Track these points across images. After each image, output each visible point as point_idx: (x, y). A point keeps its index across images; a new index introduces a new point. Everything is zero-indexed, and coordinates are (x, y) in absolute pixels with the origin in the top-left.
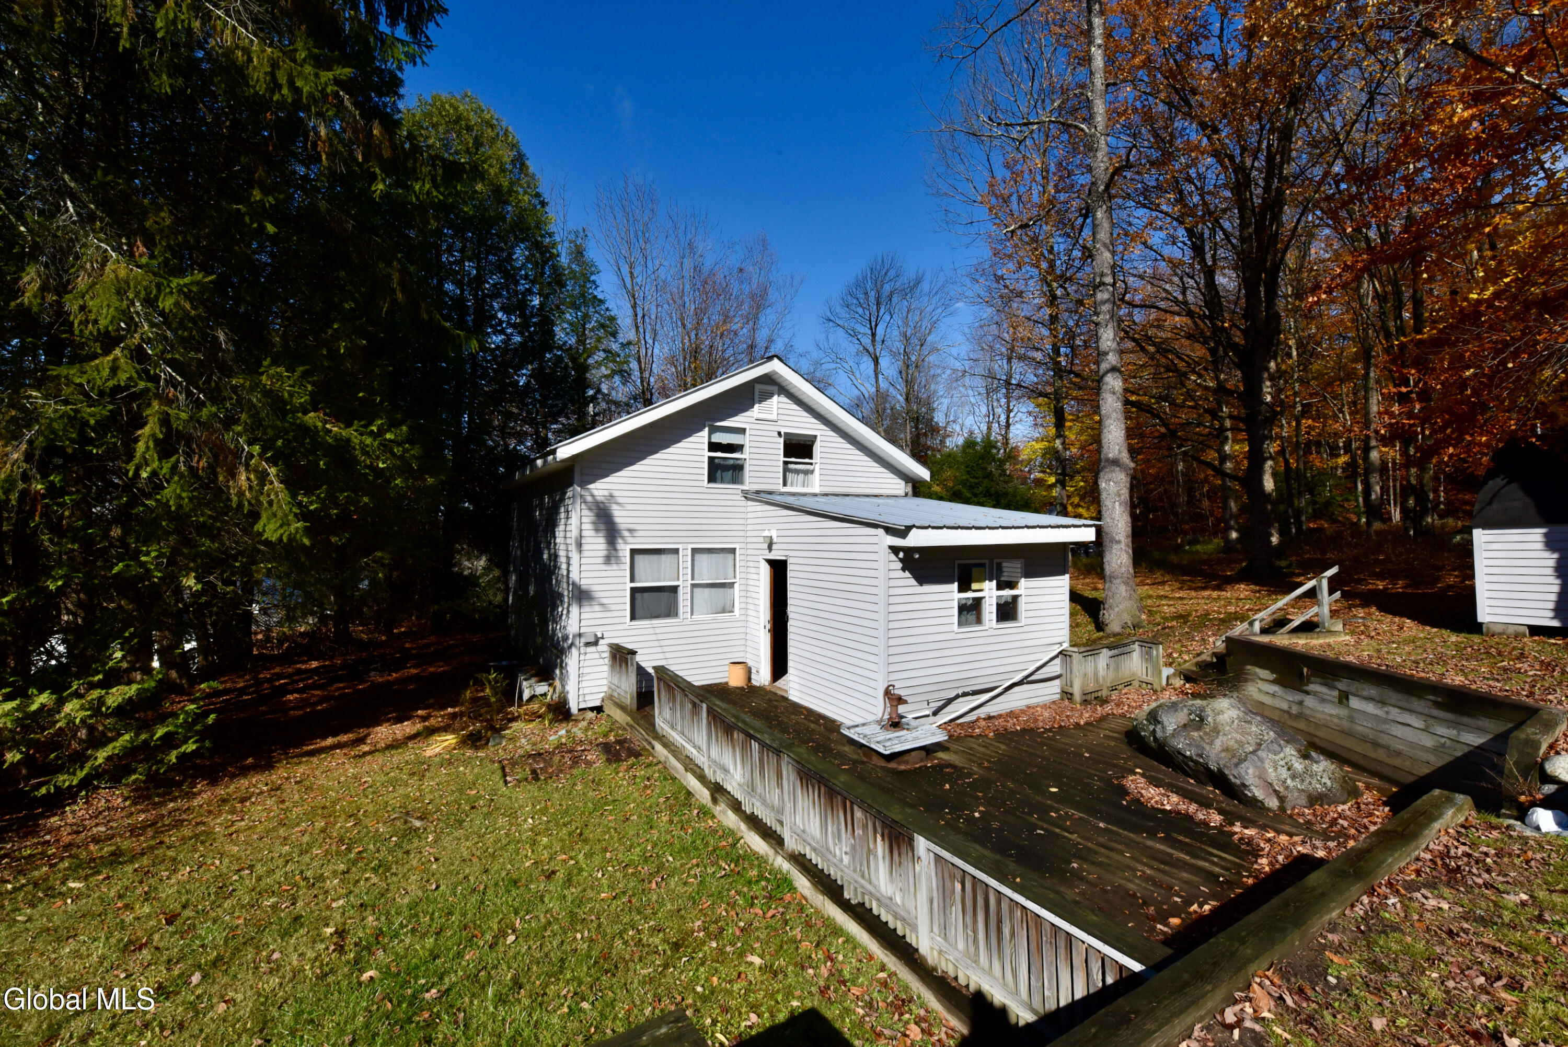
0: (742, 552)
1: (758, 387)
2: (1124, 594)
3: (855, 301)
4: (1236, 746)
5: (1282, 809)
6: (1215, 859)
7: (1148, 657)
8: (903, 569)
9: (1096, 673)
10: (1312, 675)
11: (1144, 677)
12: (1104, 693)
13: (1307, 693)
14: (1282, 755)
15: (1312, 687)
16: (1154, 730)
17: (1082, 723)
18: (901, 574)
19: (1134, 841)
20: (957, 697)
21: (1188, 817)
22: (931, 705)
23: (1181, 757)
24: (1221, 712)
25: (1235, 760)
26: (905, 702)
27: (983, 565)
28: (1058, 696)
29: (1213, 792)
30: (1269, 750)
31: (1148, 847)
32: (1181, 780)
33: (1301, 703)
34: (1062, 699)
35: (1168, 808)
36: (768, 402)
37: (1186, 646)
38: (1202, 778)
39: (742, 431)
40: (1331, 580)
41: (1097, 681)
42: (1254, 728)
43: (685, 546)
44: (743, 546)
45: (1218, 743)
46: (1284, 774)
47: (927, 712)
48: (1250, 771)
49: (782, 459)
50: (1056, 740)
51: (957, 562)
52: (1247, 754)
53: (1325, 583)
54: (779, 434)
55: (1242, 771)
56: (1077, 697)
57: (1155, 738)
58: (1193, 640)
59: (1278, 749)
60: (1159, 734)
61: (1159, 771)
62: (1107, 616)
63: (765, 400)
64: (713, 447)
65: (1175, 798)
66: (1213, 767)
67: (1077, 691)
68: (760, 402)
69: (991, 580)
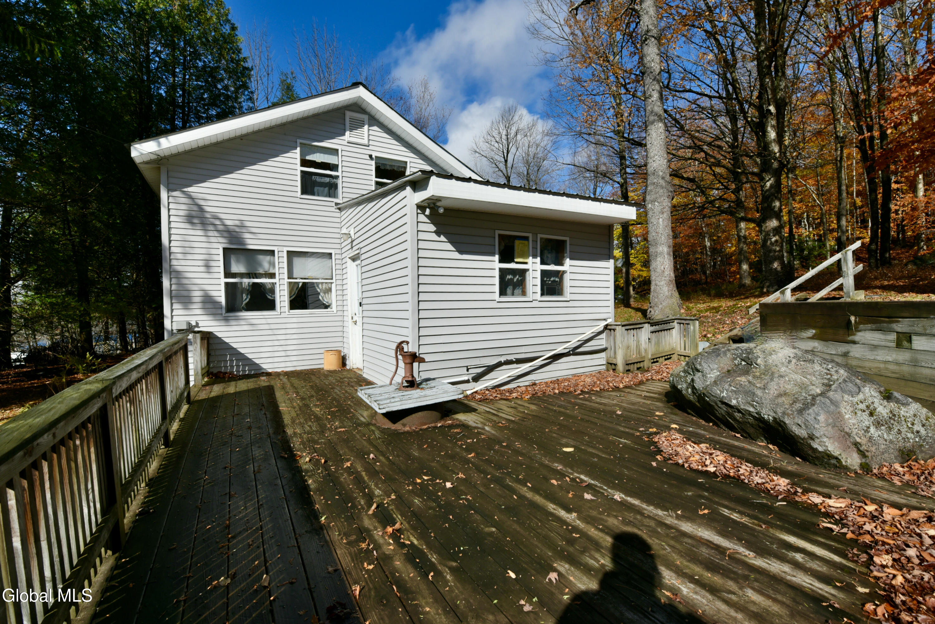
0: (338, 257)
1: (349, 114)
2: (667, 293)
3: (493, 139)
4: (796, 389)
5: (866, 468)
6: (799, 557)
7: (685, 333)
8: (438, 233)
9: (638, 346)
10: (861, 323)
11: (683, 352)
12: (646, 364)
13: (854, 342)
14: (861, 396)
15: (859, 336)
16: (693, 380)
17: (621, 386)
18: (434, 237)
19: (662, 524)
20: (499, 364)
21: (737, 481)
22: (471, 371)
23: (724, 408)
24: (773, 352)
25: (799, 405)
26: (422, 361)
27: (526, 238)
28: (604, 367)
29: (767, 448)
30: (843, 391)
31: (685, 534)
32: (727, 437)
33: (845, 355)
34: (608, 370)
35: (712, 469)
36: (359, 131)
37: (718, 329)
38: (751, 431)
39: (335, 152)
40: (855, 253)
41: (639, 352)
42: (817, 367)
43: (280, 249)
44: (338, 251)
45: (773, 388)
46: (867, 420)
47: (465, 378)
48: (822, 418)
49: (374, 179)
50: (590, 400)
51: (497, 232)
52: (814, 398)
53: (850, 255)
54: (371, 156)
55: (810, 418)
56: (621, 367)
57: (693, 388)
58: (725, 323)
59: (856, 389)
60: (699, 385)
61: (700, 426)
62: (653, 312)
63: (356, 128)
64: (305, 163)
65: (720, 457)
66: (768, 415)
67: (620, 362)
68: (351, 130)
69: (535, 256)
